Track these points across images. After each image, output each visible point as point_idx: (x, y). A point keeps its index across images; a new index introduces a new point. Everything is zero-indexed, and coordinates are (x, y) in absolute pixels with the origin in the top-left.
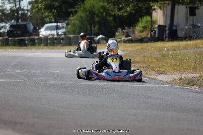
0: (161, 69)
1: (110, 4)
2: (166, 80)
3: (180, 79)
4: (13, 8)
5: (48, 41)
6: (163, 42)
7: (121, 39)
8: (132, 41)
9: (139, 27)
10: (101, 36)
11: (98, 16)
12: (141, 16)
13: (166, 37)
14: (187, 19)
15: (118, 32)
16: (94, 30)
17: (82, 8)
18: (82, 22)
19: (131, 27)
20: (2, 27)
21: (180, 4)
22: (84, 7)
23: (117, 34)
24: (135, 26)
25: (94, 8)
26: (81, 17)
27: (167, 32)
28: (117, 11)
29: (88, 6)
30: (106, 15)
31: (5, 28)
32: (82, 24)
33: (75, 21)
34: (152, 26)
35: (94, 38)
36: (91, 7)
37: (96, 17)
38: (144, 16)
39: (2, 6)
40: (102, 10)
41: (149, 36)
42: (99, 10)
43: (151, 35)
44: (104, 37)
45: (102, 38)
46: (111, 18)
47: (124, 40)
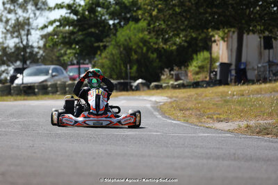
0: (221, 116)
1: (153, 34)
2: (227, 128)
3: (248, 126)
4: (18, 45)
5: (65, 87)
6: (226, 86)
7: (168, 83)
8: (183, 86)
9: (193, 67)
10: (140, 81)
11: (136, 52)
12: (196, 52)
13: (231, 80)
14: (261, 54)
15: (164, 75)
16: (130, 73)
17: (113, 42)
18: (113, 61)
19: (183, 67)
20: (3, 72)
21: (251, 33)
22: (116, 41)
23: (163, 77)
24: (188, 66)
25: (131, 41)
26: (112, 54)
27: (233, 72)
28: (161, 44)
29: (122, 39)
30: (148, 51)
31: (7, 73)
32: (114, 64)
33: (104, 61)
34: (211, 65)
35: (130, 83)
36: (126, 40)
37: (133, 54)
38: (200, 51)
39: (3, 43)
40: (141, 44)
41: (208, 79)
42: (137, 44)
43: (210, 78)
44: (144, 81)
45: (142, 83)
46: (155, 55)
47: (172, 84)
